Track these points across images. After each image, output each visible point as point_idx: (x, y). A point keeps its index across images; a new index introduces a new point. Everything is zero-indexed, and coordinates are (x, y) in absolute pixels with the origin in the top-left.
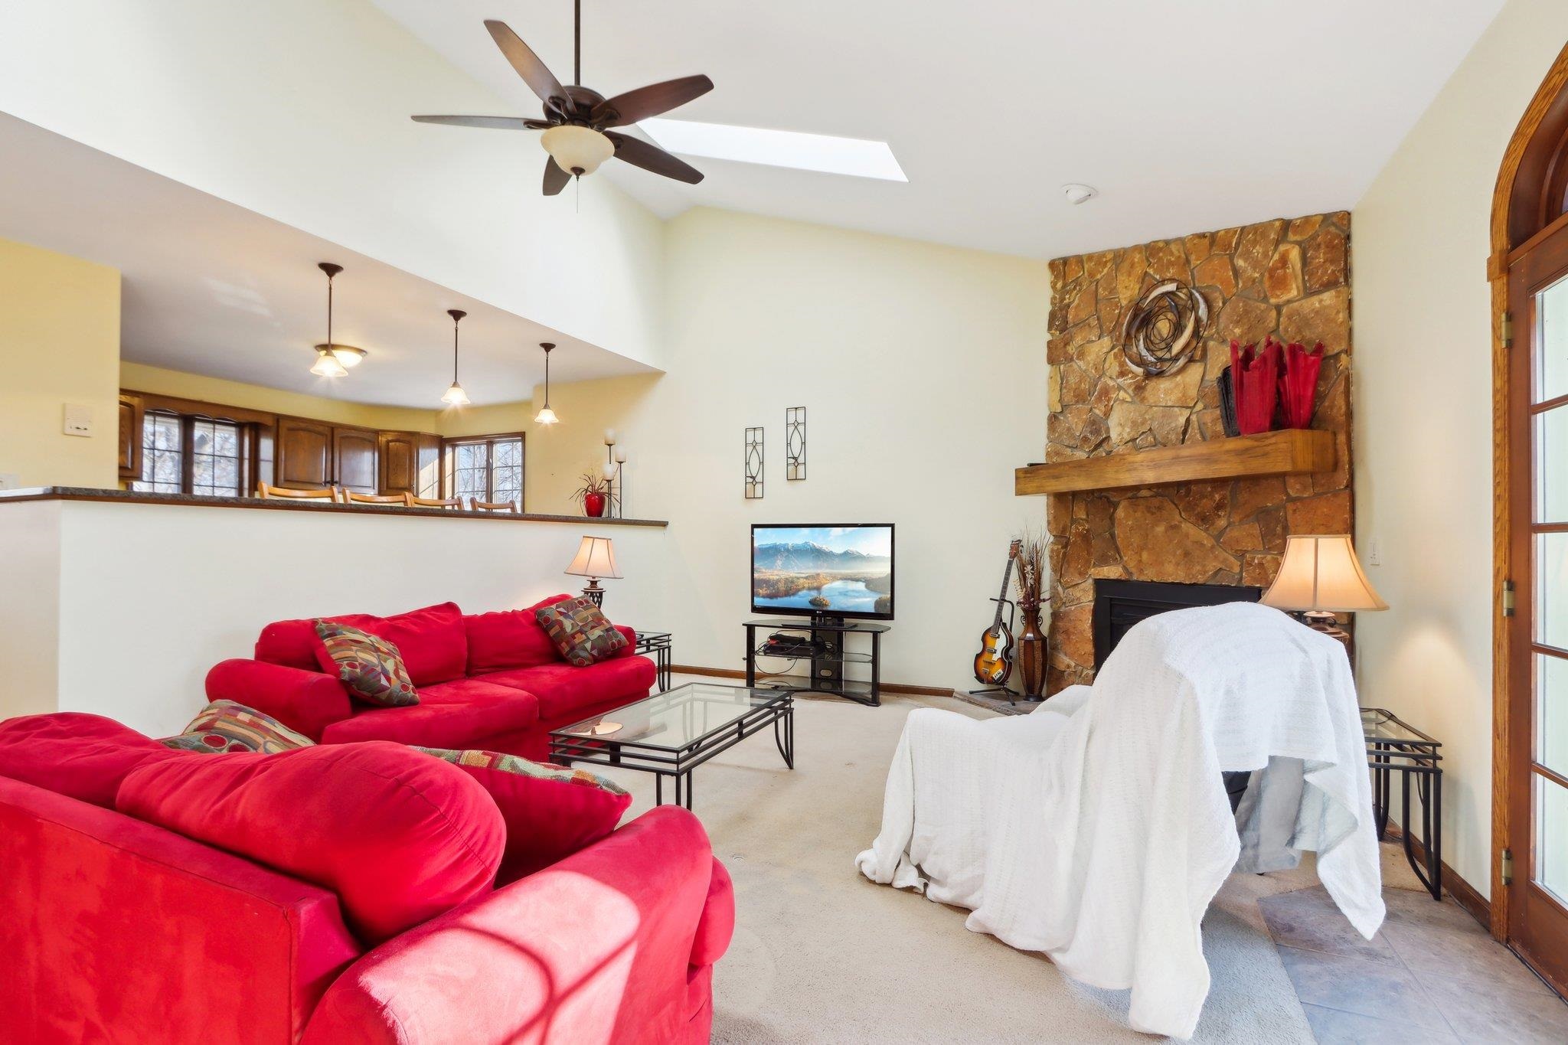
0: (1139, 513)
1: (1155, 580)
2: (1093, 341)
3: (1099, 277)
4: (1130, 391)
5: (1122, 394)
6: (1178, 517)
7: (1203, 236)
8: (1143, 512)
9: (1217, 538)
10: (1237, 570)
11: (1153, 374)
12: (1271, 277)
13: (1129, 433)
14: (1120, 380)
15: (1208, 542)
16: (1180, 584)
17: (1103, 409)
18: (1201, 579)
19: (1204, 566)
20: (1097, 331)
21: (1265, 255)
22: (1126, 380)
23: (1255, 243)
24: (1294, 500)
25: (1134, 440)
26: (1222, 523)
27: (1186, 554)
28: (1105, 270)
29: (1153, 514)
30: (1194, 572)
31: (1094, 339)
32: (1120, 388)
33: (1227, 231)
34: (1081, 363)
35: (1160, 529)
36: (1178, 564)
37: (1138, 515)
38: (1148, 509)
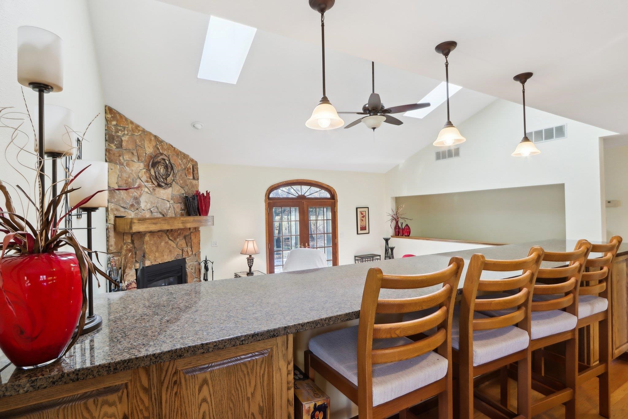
0: (156, 238)
1: (161, 263)
2: (134, 161)
3: (136, 134)
4: (151, 189)
5: (146, 190)
6: (167, 239)
7: (172, 146)
8: (157, 238)
9: (177, 245)
10: (181, 254)
11: (159, 186)
12: (187, 170)
13: (149, 206)
14: (146, 184)
15: (175, 246)
16: (169, 262)
17: (139, 193)
18: (173, 259)
19: (174, 254)
20: (137, 159)
21: (186, 163)
22: (149, 184)
23: (184, 158)
24: (192, 232)
25: (150, 209)
26: (178, 240)
27: (170, 251)
28: (139, 133)
29: (160, 238)
30: (172, 256)
31: (135, 161)
32: (146, 186)
33: (178, 150)
34: (128, 169)
35: (163, 244)
36: (168, 255)
37: (155, 239)
38: (158, 236)
